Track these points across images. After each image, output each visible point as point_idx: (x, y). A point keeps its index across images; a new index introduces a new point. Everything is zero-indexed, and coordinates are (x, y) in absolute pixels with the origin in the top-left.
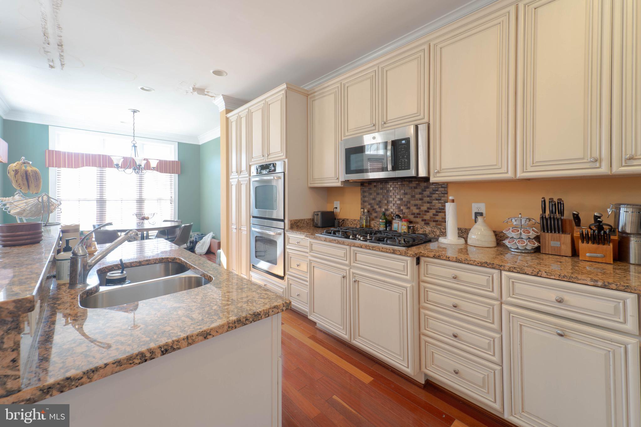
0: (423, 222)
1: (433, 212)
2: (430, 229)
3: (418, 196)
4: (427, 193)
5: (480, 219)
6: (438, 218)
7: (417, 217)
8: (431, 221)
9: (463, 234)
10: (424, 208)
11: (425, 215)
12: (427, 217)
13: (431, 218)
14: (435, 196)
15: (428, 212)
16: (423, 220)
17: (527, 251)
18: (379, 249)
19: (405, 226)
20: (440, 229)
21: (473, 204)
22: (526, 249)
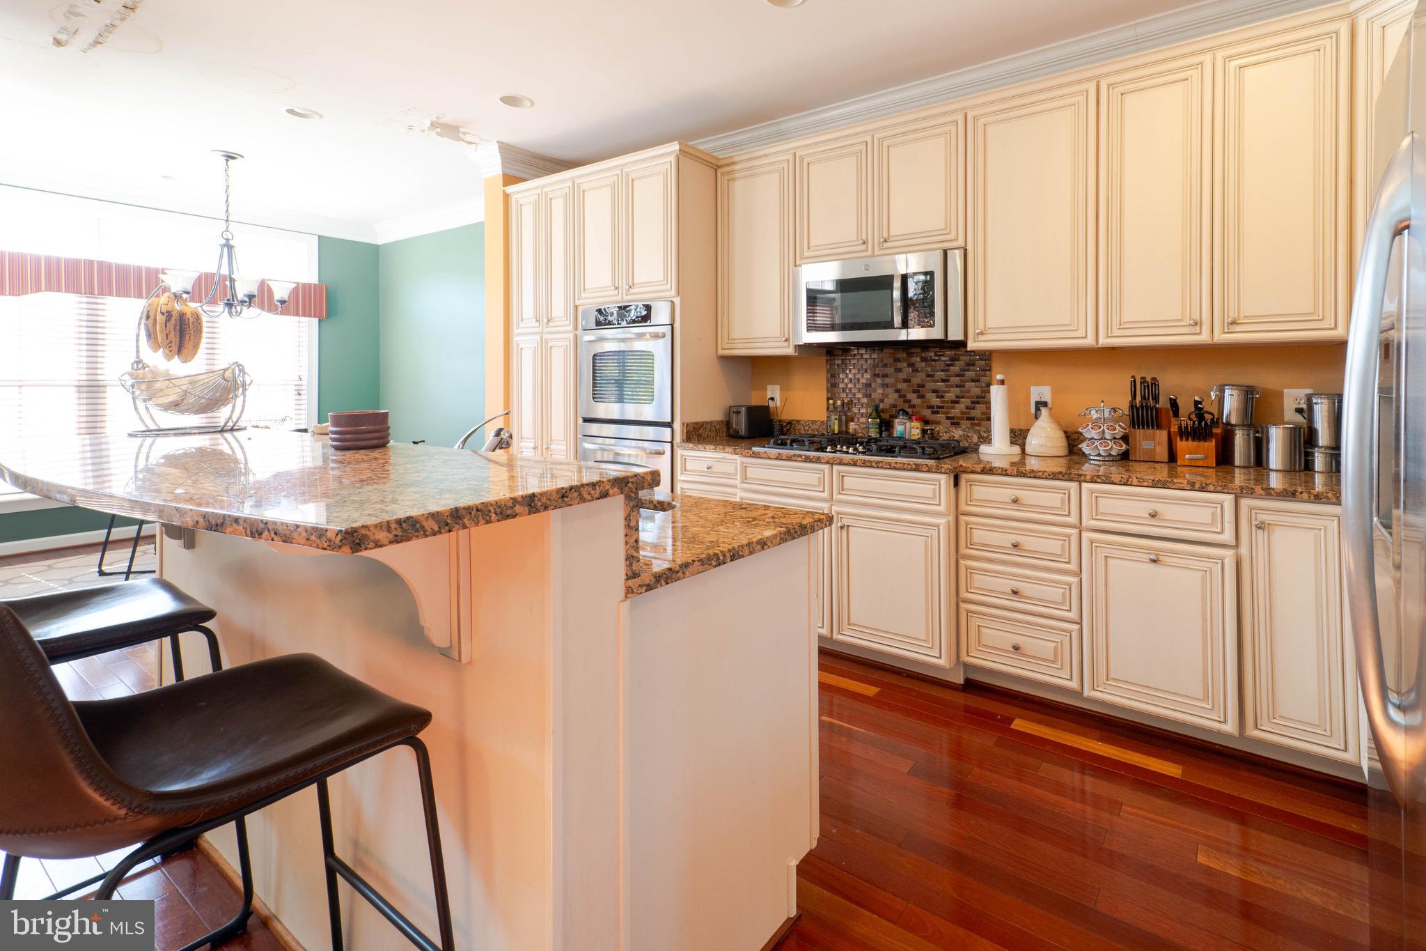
0: (949, 421)
1: (965, 402)
2: (961, 433)
3: (940, 374)
4: (955, 369)
5: (1044, 411)
6: (976, 413)
7: (938, 412)
8: (962, 418)
9: (1017, 438)
10: (950, 396)
11: (953, 408)
12: (955, 412)
13: (962, 413)
14: (970, 374)
15: (958, 402)
16: (948, 418)
17: (1111, 458)
18: (890, 466)
19: (917, 428)
20: (979, 432)
21: (1032, 388)
22: (1110, 455)
